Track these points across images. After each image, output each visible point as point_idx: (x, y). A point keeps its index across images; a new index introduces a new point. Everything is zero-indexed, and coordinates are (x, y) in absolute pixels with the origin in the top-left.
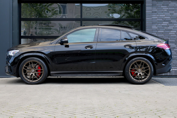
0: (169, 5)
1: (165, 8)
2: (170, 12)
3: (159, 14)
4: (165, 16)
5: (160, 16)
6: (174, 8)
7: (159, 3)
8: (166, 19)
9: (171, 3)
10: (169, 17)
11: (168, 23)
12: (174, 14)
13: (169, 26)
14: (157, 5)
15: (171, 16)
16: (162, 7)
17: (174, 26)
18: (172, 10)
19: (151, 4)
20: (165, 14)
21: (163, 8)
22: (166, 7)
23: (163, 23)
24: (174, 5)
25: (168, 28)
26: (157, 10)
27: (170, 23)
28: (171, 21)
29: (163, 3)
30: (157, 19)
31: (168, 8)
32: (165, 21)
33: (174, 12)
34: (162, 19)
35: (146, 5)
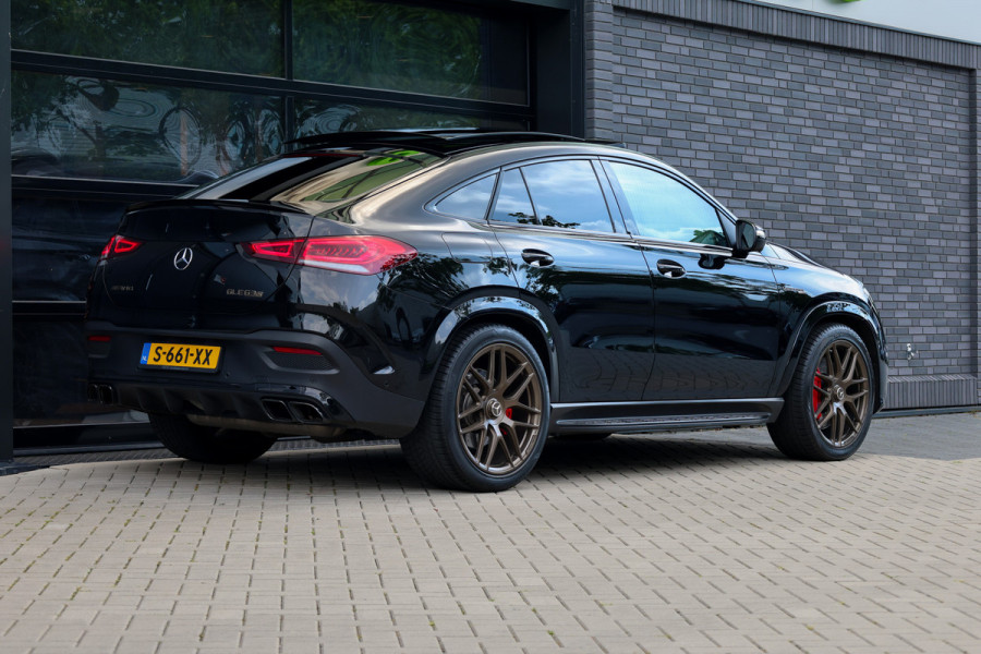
0: (665, 48)
1: (650, 62)
2: (667, 85)
3: (631, 91)
4: (647, 102)
5: (636, 101)
6: (676, 68)
7: (631, 32)
8: (655, 123)
9: (670, 39)
11: (659, 141)
12: (680, 97)
14: (625, 41)
15: (666, 105)
16: (641, 53)
18: (672, 77)
19: (610, 37)
20: (649, 93)
21: (644, 64)
22: (651, 55)
23: (645, 140)
24: (676, 50)
26: (623, 70)
28: (671, 134)
29: (641, 34)
30: (624, 119)
32: (650, 129)
33: (676, 87)
34: (639, 121)
35: (586, 38)
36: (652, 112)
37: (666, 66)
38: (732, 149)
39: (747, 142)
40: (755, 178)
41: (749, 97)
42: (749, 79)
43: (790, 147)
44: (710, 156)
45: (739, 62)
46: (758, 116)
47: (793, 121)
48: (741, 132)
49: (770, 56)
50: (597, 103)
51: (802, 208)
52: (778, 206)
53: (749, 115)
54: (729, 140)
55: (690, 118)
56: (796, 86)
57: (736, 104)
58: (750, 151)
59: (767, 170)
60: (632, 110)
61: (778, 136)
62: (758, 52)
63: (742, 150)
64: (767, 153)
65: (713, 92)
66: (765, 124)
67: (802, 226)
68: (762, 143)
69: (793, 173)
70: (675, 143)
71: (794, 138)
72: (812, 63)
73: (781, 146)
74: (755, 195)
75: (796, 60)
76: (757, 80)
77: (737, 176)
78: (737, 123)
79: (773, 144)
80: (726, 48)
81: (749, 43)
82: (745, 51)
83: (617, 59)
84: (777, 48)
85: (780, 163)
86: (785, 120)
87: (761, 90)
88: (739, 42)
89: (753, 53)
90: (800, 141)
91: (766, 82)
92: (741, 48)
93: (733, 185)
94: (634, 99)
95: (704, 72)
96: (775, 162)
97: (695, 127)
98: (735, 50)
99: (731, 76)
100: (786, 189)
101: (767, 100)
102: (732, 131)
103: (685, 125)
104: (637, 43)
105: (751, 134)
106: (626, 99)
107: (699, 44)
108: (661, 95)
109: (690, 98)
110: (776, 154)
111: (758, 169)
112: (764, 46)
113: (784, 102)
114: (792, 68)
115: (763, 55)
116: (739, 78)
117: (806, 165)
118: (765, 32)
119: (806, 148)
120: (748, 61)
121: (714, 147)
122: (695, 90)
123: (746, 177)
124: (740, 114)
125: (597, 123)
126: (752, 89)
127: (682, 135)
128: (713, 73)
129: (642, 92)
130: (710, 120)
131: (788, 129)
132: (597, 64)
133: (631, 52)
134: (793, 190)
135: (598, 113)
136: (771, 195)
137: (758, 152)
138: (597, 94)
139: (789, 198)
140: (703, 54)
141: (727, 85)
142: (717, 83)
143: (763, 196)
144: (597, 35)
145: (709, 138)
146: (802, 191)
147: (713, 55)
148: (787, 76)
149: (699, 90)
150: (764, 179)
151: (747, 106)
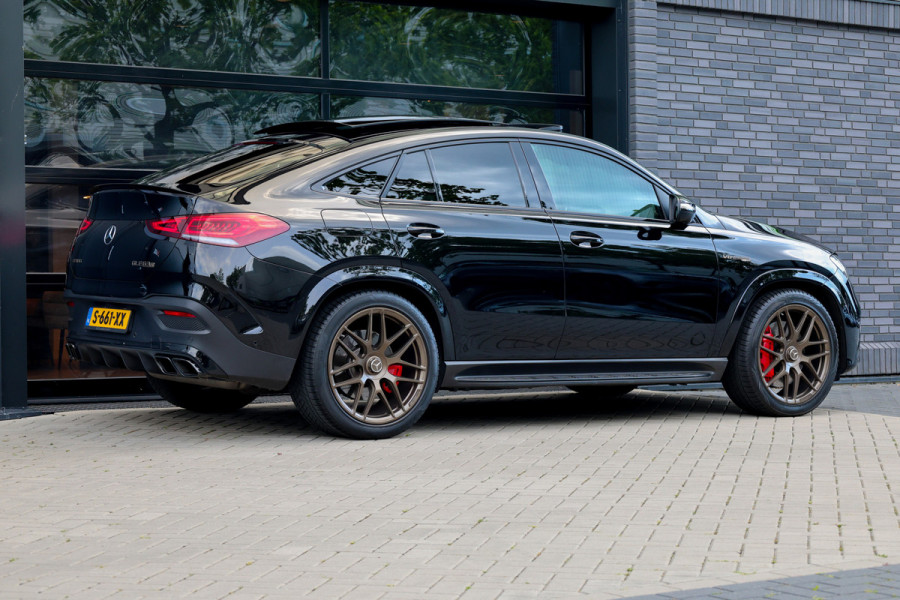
0: (719, 39)
1: (702, 52)
2: (720, 73)
3: (680, 79)
4: (700, 89)
5: (685, 88)
6: (733, 57)
7: (679, 26)
8: (708, 108)
9: (725, 30)
10: (717, 99)
11: (712, 124)
12: (737, 84)
13: (720, 142)
14: (673, 34)
15: (723, 91)
16: (691, 45)
17: (734, 143)
18: (728, 65)
19: (654, 31)
20: (702, 81)
21: (696, 54)
22: (705, 46)
23: (698, 123)
24: (733, 40)
25: (715, 150)
26: (671, 60)
27: (724, 126)
28: (726, 117)
29: (693, 27)
30: (674, 106)
31: (711, 55)
32: (702, 113)
33: (733, 74)
34: (690, 107)
35: (629, 32)
36: (703, 98)
37: (720, 56)
38: (797, 129)
39: (817, 123)
40: (826, 156)
41: (818, 82)
42: (817, 65)
43: (868, 126)
44: (774, 137)
45: (807, 49)
46: (828, 99)
47: (869, 102)
48: (808, 114)
49: (843, 43)
50: (638, 91)
51: (882, 183)
52: (854, 181)
53: (820, 98)
54: (795, 122)
55: (748, 103)
56: (874, 70)
57: (802, 89)
58: (820, 131)
59: (839, 148)
60: (681, 97)
61: (852, 117)
62: (830, 39)
63: (811, 130)
64: (841, 133)
65: (775, 78)
66: (838, 106)
67: (883, 200)
68: (832, 124)
69: (870, 150)
70: (731, 126)
71: (873, 119)
72: (892, 47)
73: (856, 125)
74: (824, 172)
75: (873, 45)
76: (829, 66)
77: (803, 155)
78: (805, 106)
79: (846, 125)
80: (792, 37)
81: (818, 32)
82: (813, 40)
83: (665, 50)
84: (850, 35)
85: (855, 141)
86: (861, 102)
87: (832, 75)
88: (806, 31)
89: (822, 40)
90: (880, 120)
91: (838, 67)
92: (808, 37)
93: (800, 162)
94: (683, 86)
95: (765, 60)
96: (851, 140)
97: (754, 111)
98: (801, 38)
99: (796, 63)
100: (863, 166)
101: (839, 84)
102: (798, 114)
103: (745, 109)
104: (688, 36)
105: (822, 115)
106: (676, 87)
107: (761, 34)
108: (717, 82)
109: (750, 85)
110: (850, 133)
111: (831, 147)
112: (838, 34)
113: (861, 85)
114: (868, 53)
115: (835, 42)
116: (808, 64)
117: (887, 143)
118: (834, 20)
119: (888, 128)
120: (817, 48)
121: (776, 129)
122: (754, 76)
123: (815, 155)
124: (807, 97)
125: (639, 109)
126: (821, 74)
127: (741, 118)
128: (775, 61)
129: (694, 80)
130: (771, 103)
131: (864, 110)
132: (638, 56)
133: (680, 44)
134: (870, 166)
135: (639, 100)
136: (845, 173)
137: (829, 132)
138: (638, 82)
139: (867, 174)
140: (766, 43)
141: (793, 71)
142: (779, 70)
143: (836, 173)
144: (638, 29)
145: (771, 120)
146: (883, 167)
147: (775, 44)
148: (864, 61)
149: (760, 77)
150: (835, 156)
151: (816, 90)
